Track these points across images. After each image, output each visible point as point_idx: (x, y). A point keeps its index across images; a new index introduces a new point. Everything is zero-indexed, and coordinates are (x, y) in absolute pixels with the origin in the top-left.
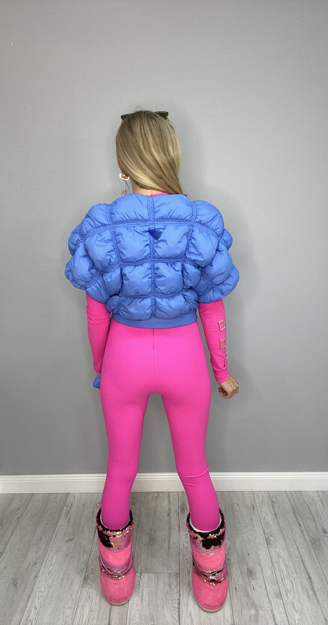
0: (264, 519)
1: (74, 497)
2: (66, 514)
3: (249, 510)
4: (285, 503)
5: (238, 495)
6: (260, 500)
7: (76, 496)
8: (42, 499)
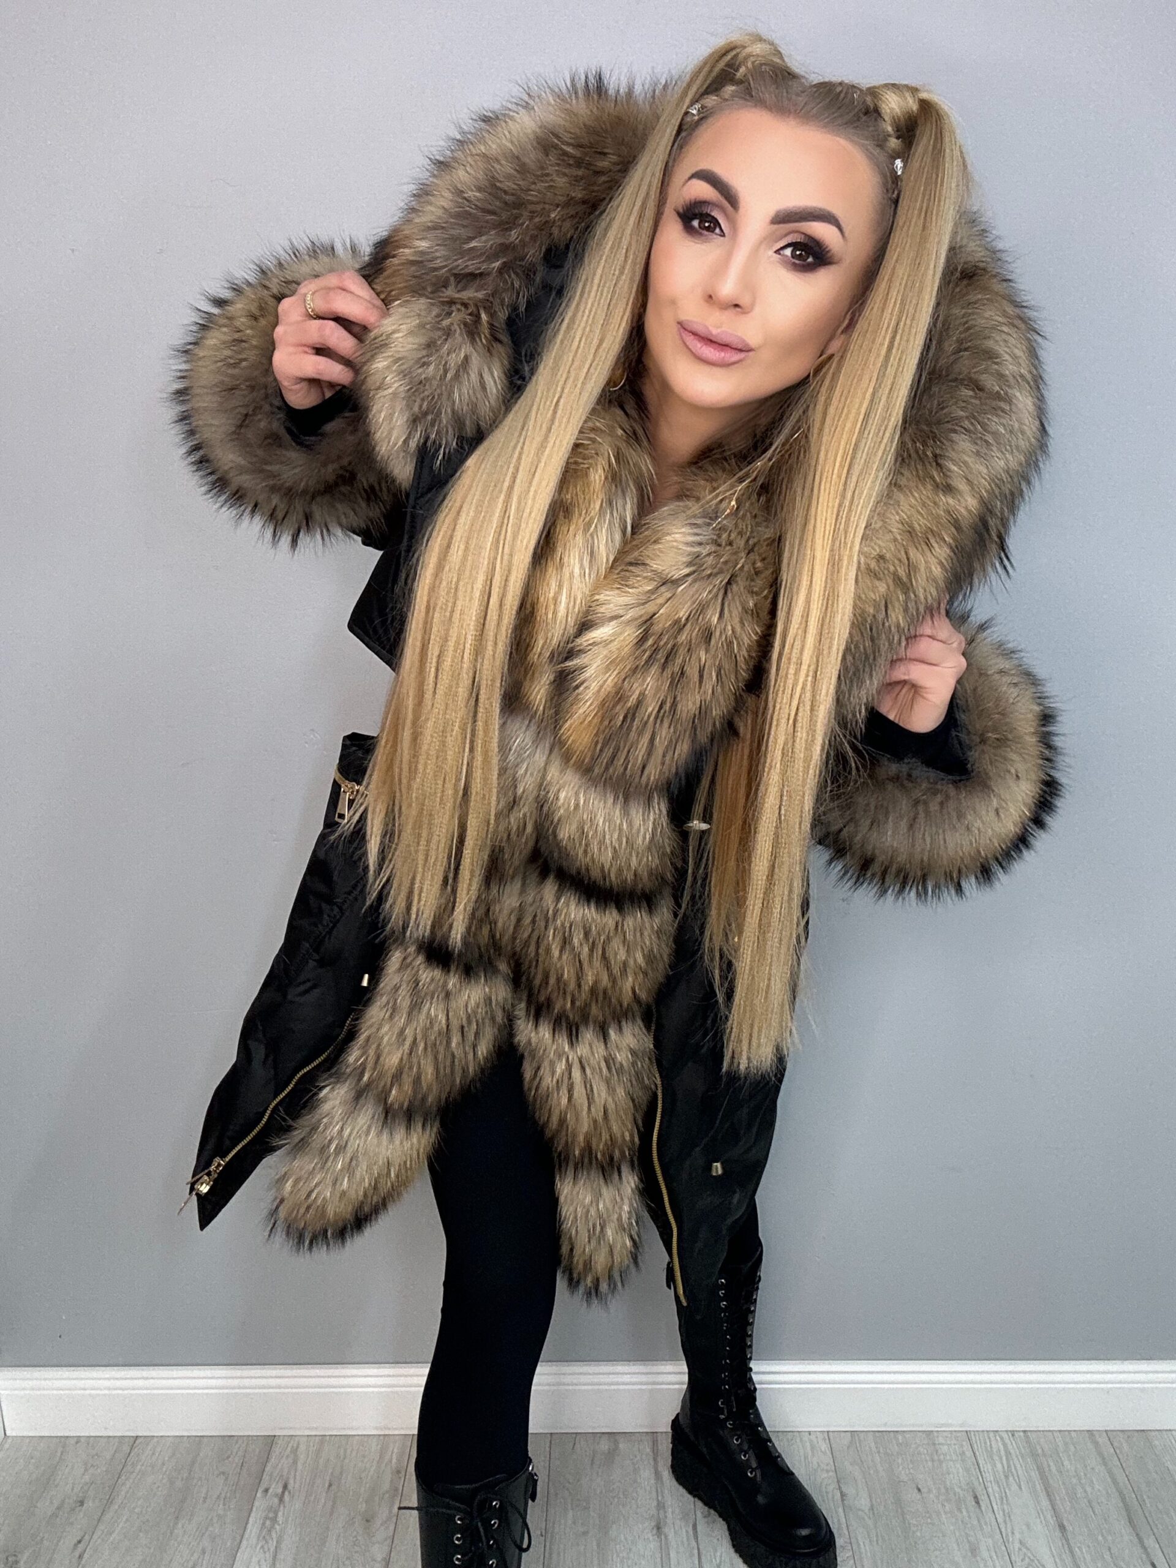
0: (1020, 1549)
1: (295, 1451)
2: (264, 1524)
3: (959, 1510)
4: (1092, 1481)
5: (913, 1446)
6: (999, 1466)
7: (302, 1447)
8: (170, 1458)
